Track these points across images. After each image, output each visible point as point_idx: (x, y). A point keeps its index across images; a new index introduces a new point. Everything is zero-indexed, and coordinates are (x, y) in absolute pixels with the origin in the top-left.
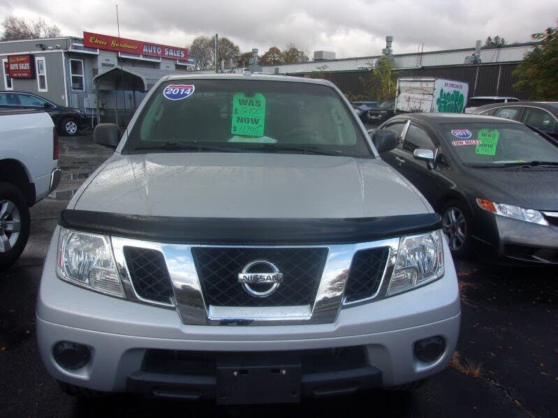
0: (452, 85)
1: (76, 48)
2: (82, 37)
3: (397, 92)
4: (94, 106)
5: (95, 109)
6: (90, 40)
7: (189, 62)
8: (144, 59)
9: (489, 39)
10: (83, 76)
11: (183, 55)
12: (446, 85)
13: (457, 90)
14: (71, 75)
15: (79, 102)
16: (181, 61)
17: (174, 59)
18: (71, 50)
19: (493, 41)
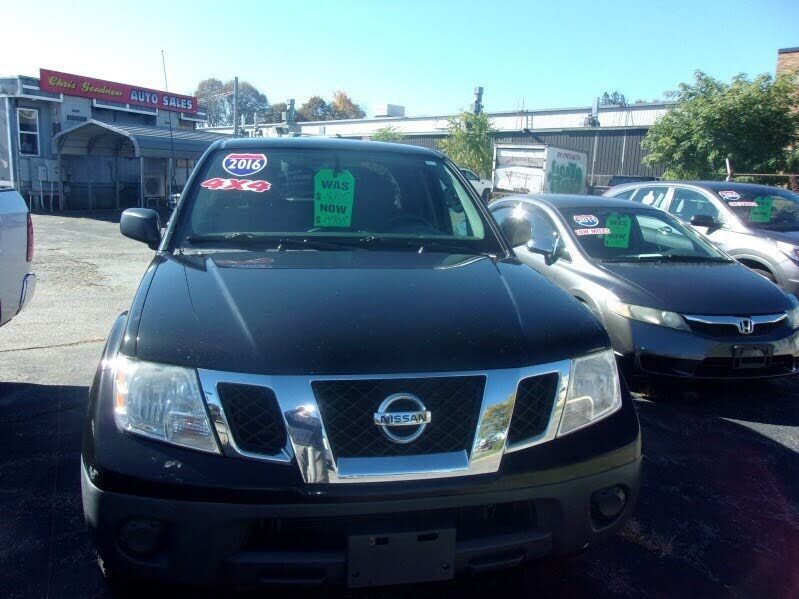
0: (567, 155)
1: (27, 91)
2: (37, 76)
3: (494, 164)
4: (54, 177)
5: (55, 183)
6: (50, 81)
7: (198, 117)
8: (132, 111)
9: (606, 95)
10: (37, 133)
11: (190, 107)
12: (559, 155)
13: (574, 162)
14: (19, 132)
15: (30, 172)
16: (187, 115)
17: (177, 111)
18: (19, 94)
19: (610, 98)
